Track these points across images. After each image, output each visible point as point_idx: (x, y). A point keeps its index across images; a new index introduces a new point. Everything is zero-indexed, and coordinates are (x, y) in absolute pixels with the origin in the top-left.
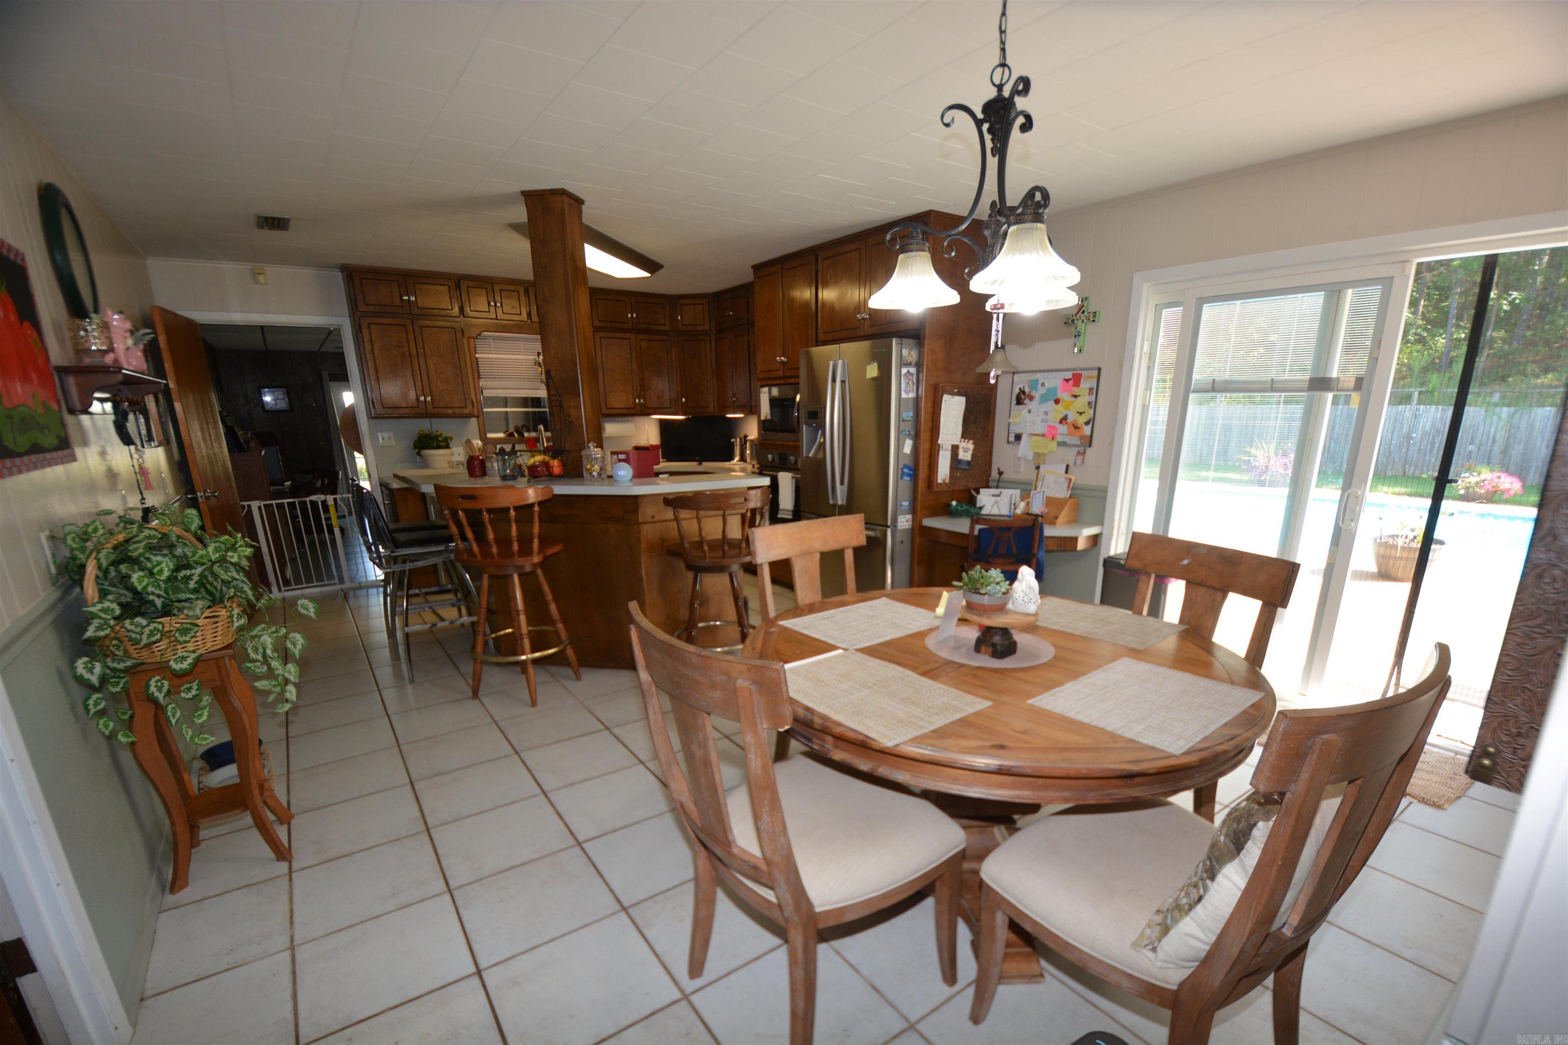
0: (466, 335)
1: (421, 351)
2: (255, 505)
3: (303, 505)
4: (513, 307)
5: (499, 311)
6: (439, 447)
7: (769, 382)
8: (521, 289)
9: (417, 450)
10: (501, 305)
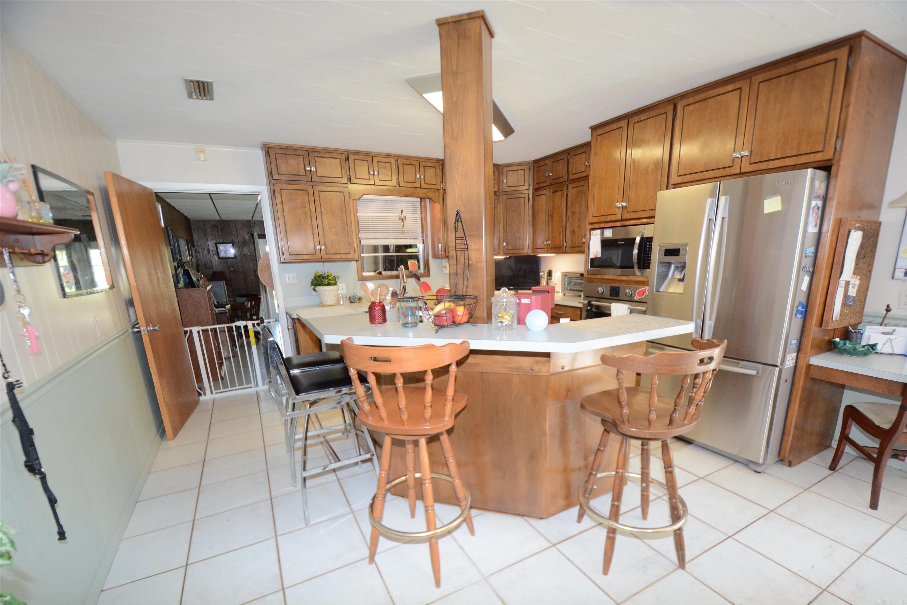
0: (352, 198)
1: (318, 210)
2: (195, 330)
3: (230, 329)
4: (387, 175)
5: (376, 178)
6: (329, 284)
7: (602, 225)
8: (393, 161)
9: (313, 287)
10: (378, 174)
